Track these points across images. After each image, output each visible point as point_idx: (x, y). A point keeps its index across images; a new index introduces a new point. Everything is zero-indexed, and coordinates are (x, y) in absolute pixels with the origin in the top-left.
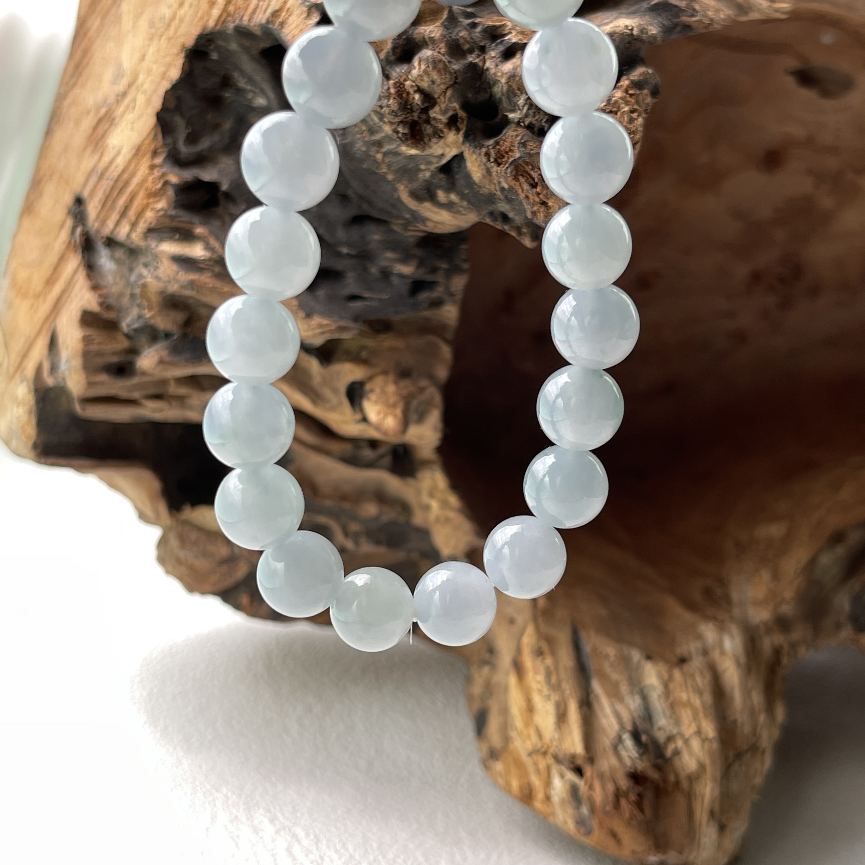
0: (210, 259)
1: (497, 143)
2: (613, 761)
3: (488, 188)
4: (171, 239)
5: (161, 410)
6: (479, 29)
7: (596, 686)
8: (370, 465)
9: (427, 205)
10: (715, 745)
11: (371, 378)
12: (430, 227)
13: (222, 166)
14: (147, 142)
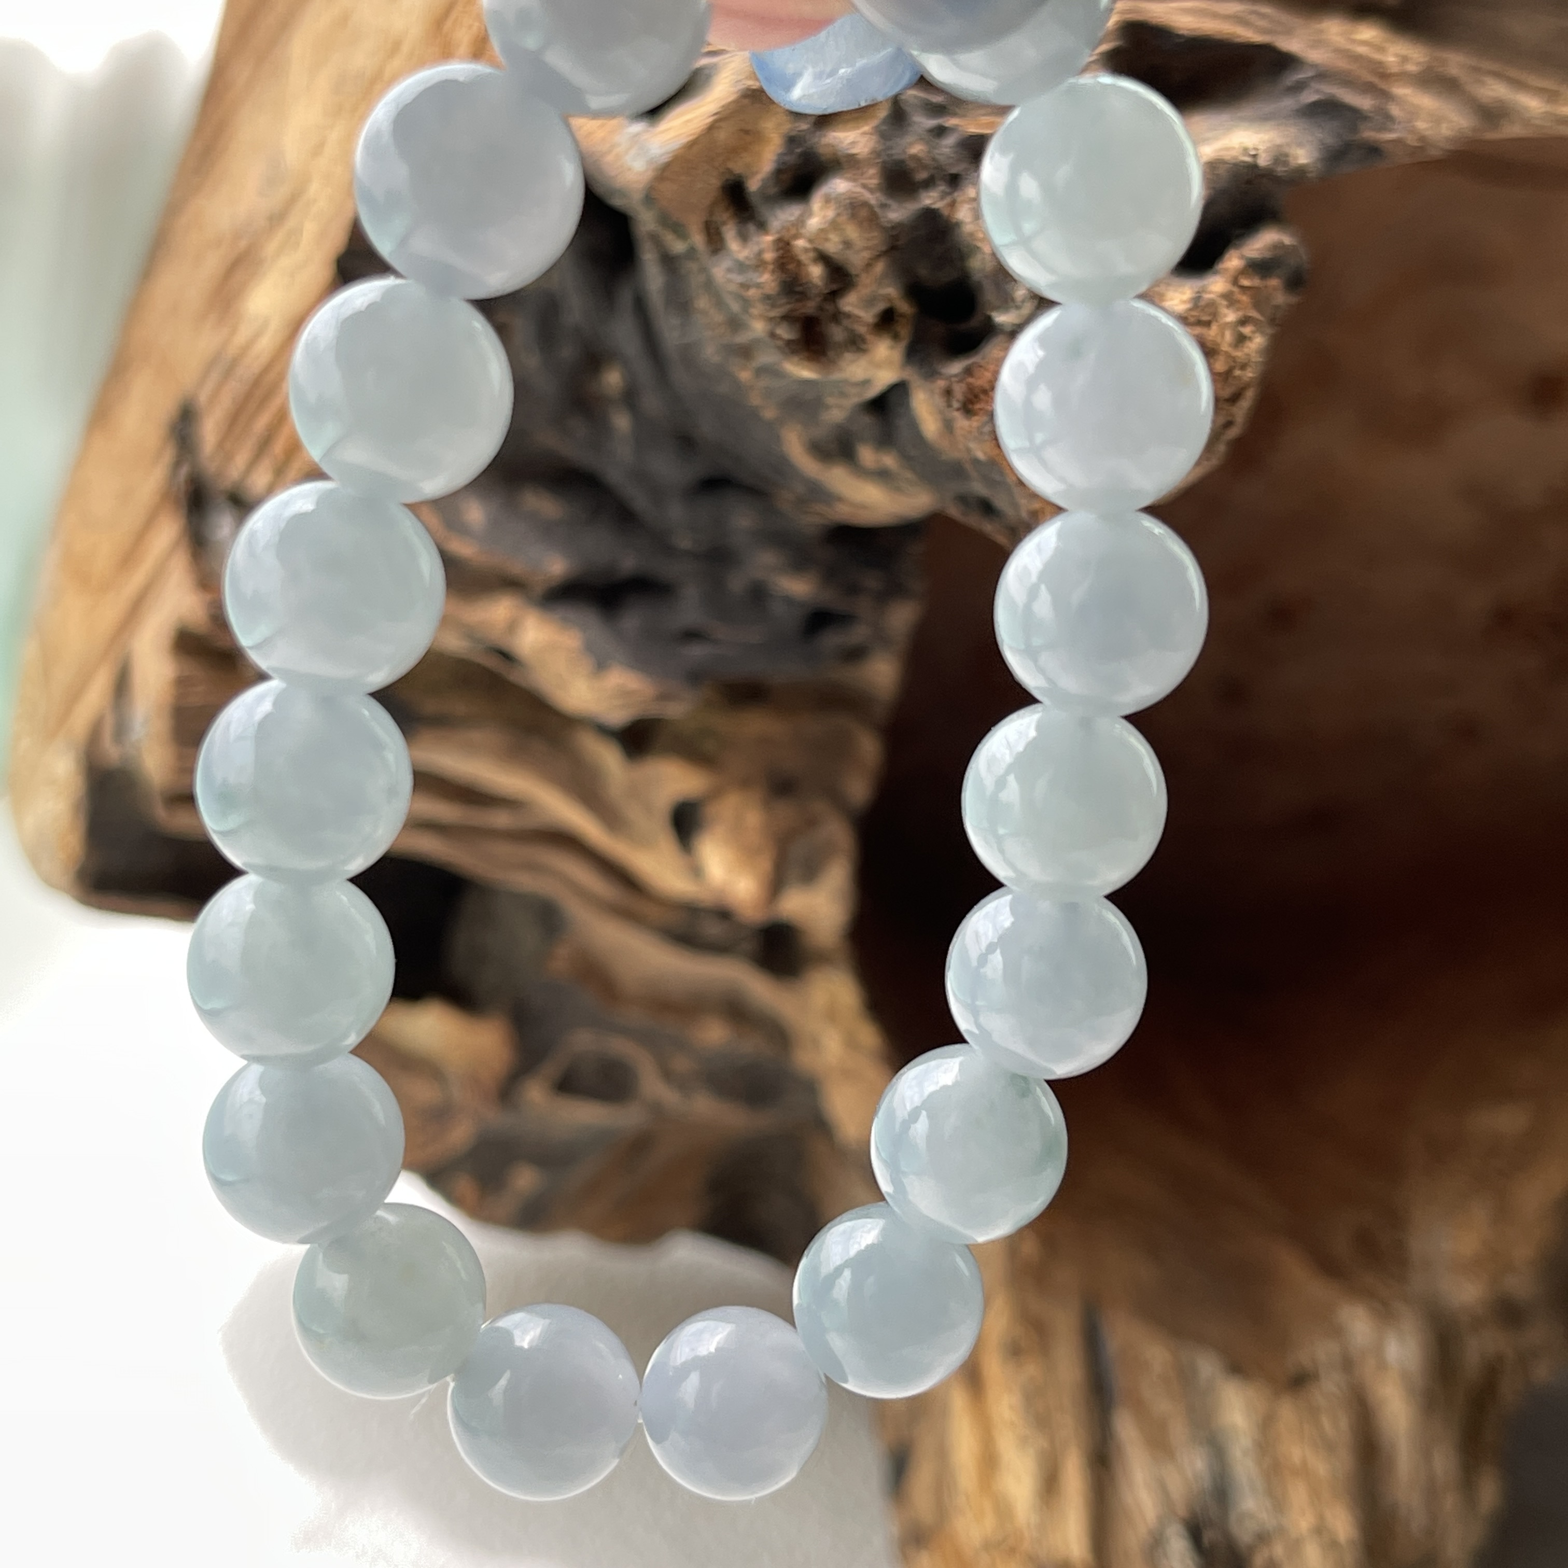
1: (968, 371)
3: (951, 452)
6: (950, 141)
7: (1124, 1425)
9: (839, 470)
10: (1352, 1558)
11: (715, 794)
12: (842, 513)
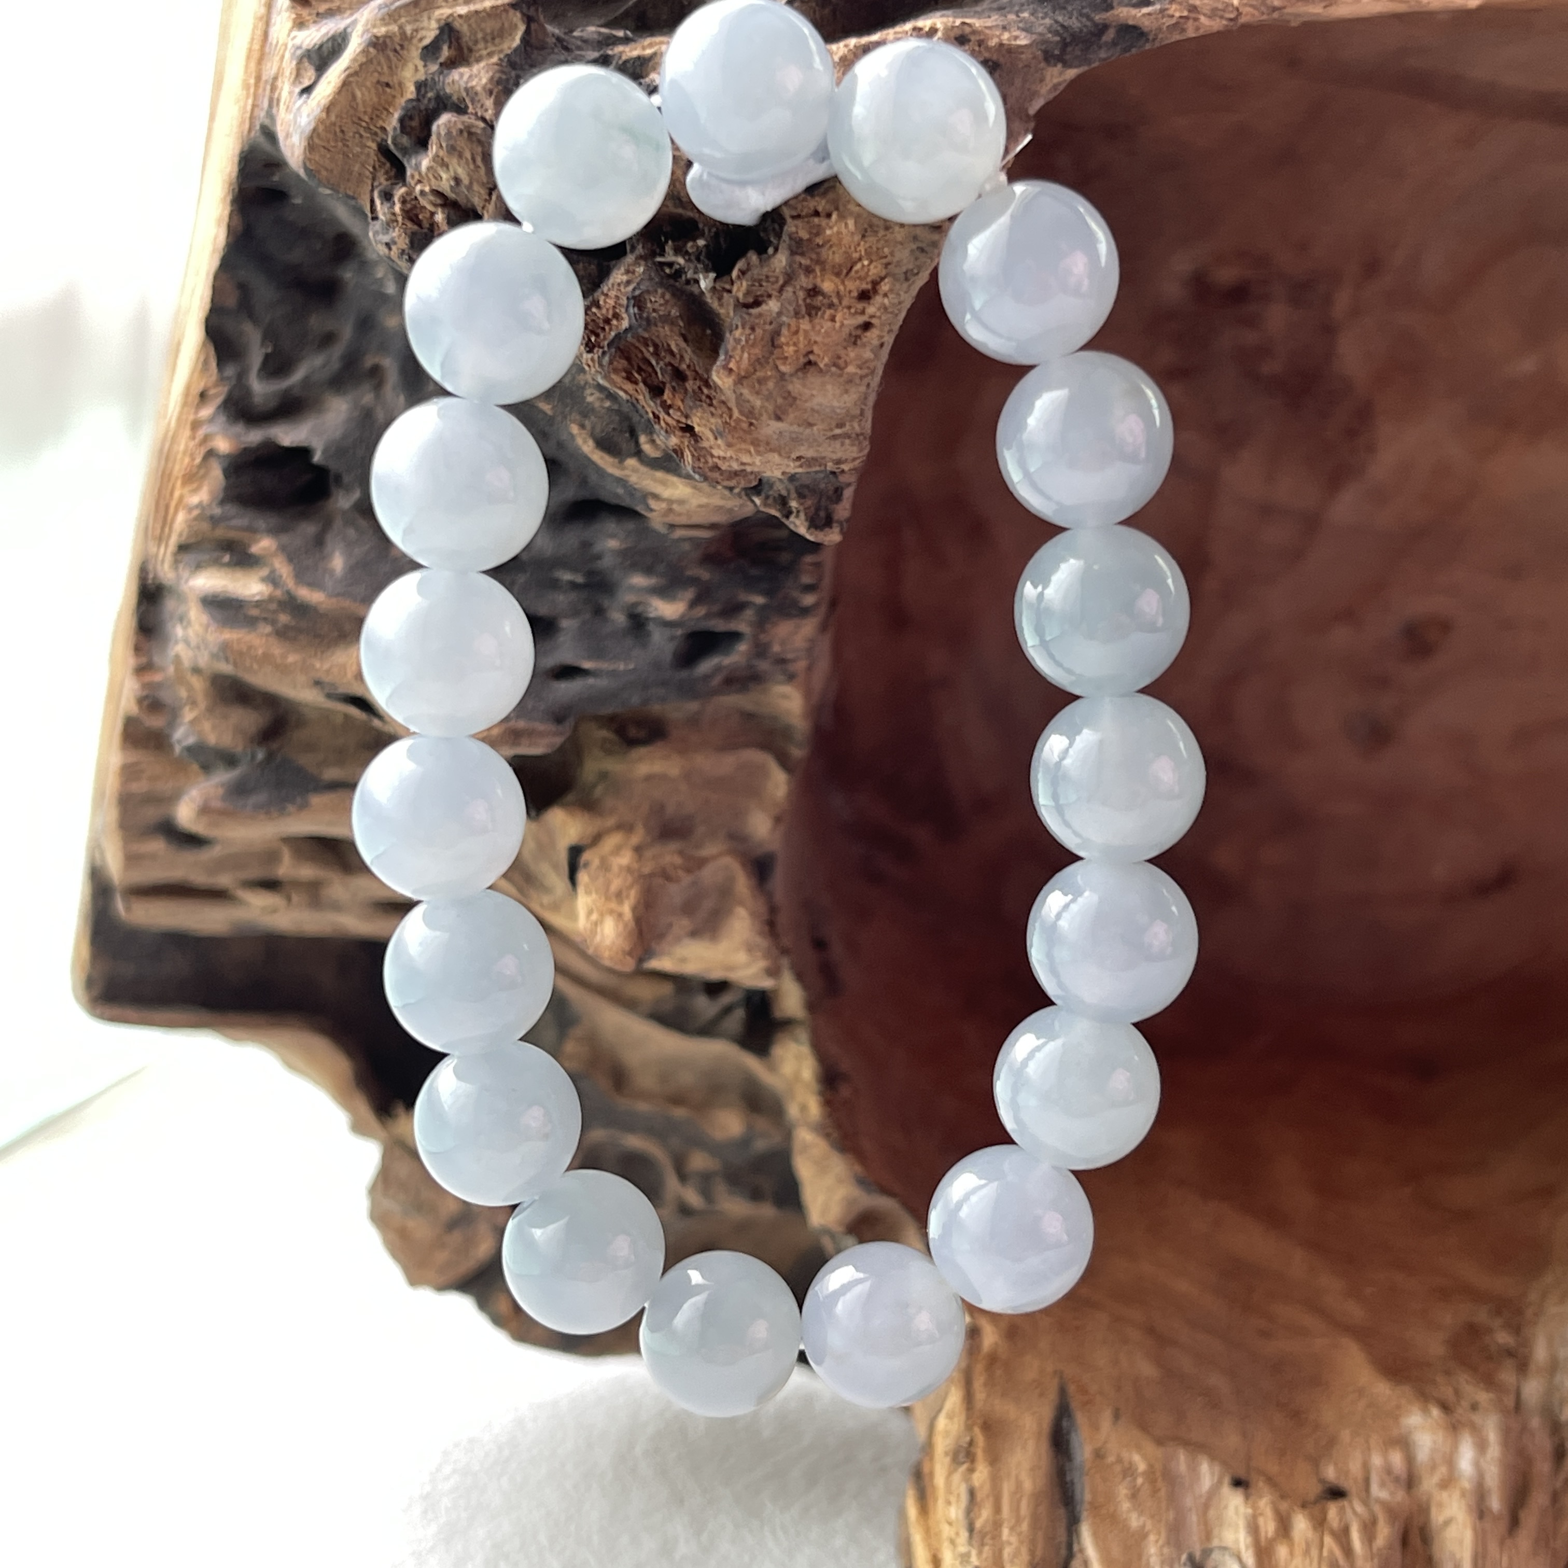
0: (271, 599)
4: (216, 563)
5: (275, 911)
7: (1088, 1540)
8: (707, 1030)
9: (632, 462)
13: (330, 415)
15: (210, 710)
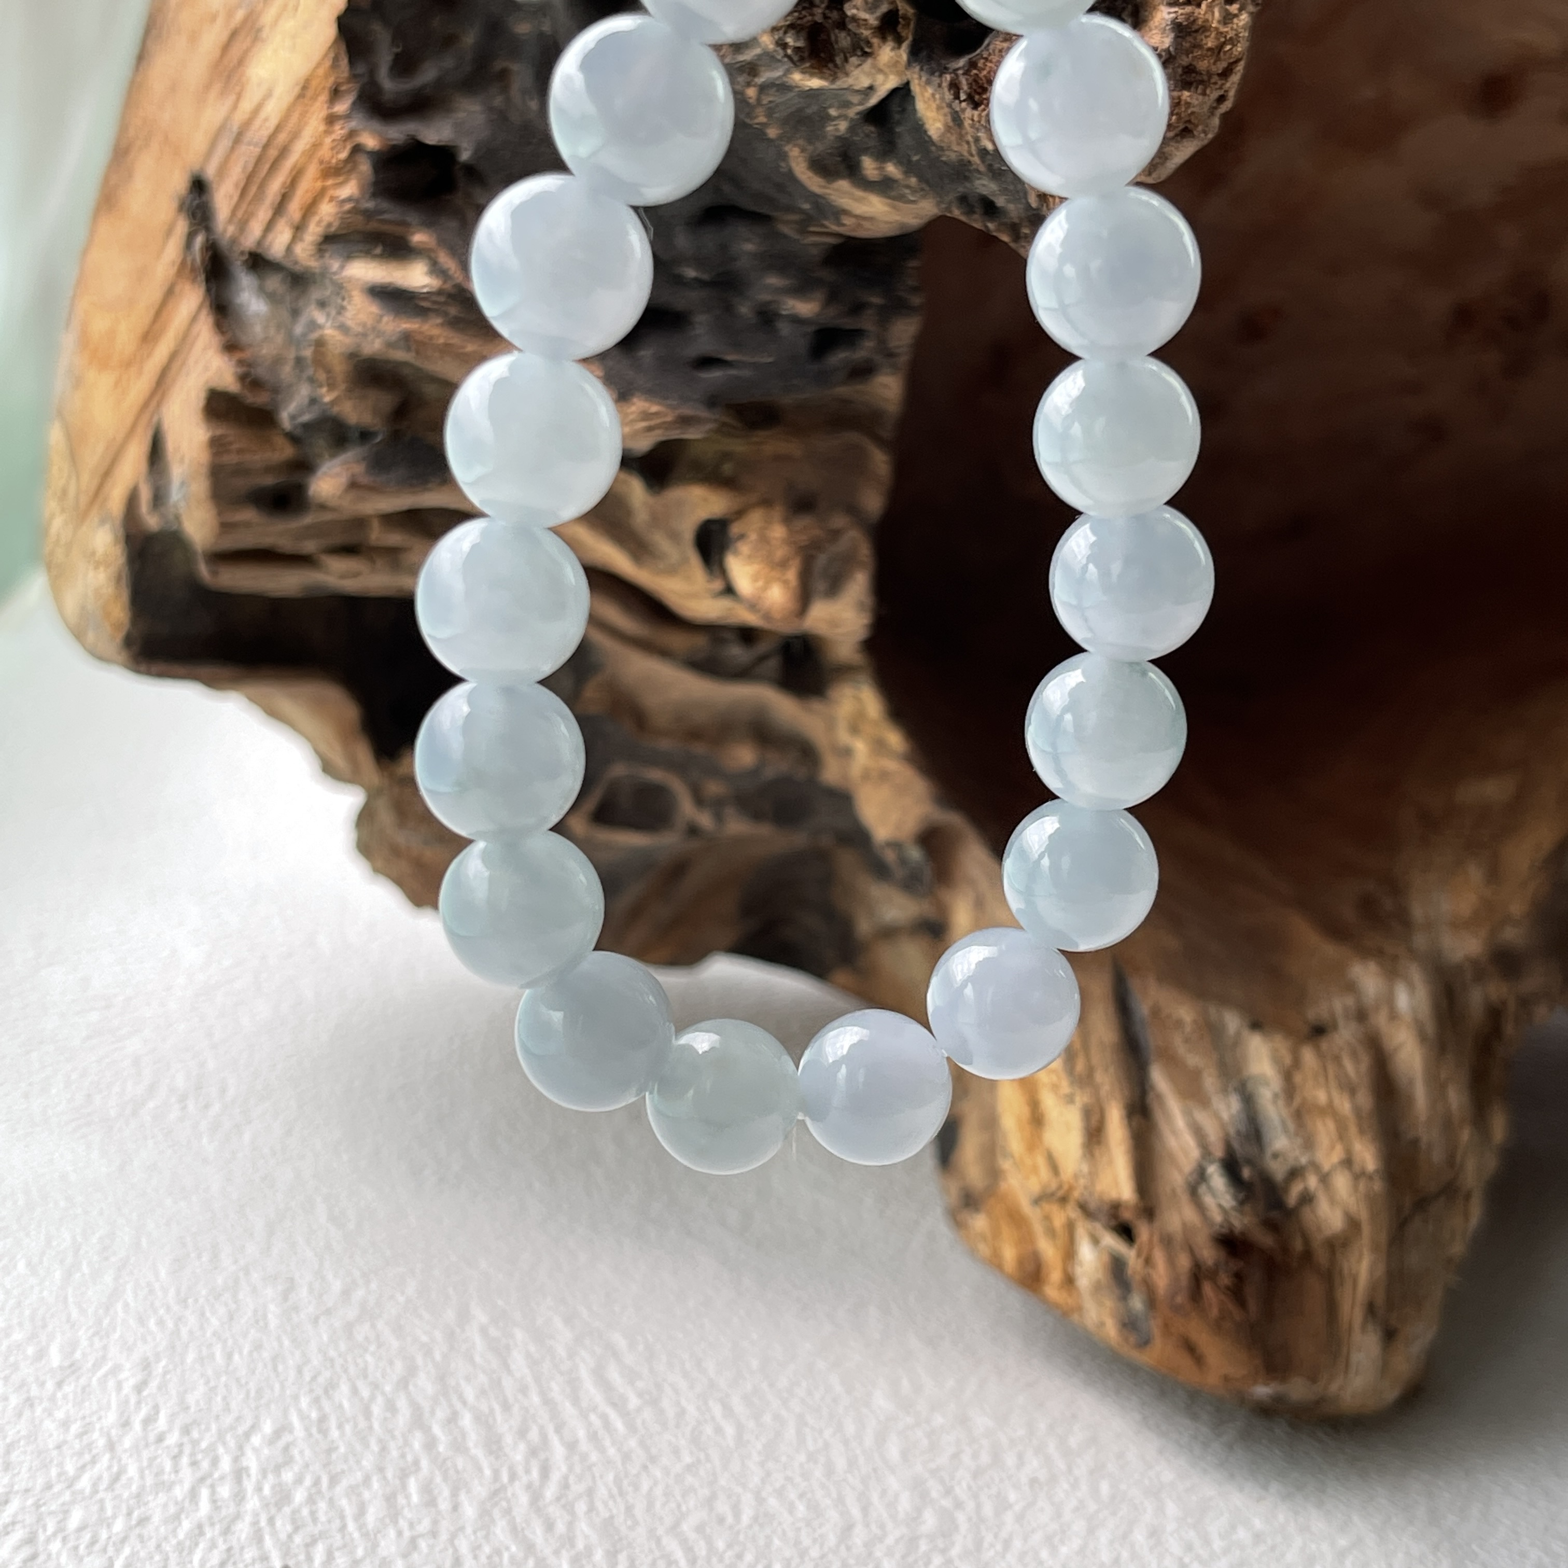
0: (440, 292)
1: (973, 64)
2: (1189, 1213)
3: (957, 150)
4: (368, 254)
5: (356, 575)
7: (1159, 1078)
8: (742, 674)
9: (844, 184)
10: (1378, 1186)
11: (740, 514)
12: (848, 227)
13: (461, 115)
14: (321, 72)
15: (349, 390)
